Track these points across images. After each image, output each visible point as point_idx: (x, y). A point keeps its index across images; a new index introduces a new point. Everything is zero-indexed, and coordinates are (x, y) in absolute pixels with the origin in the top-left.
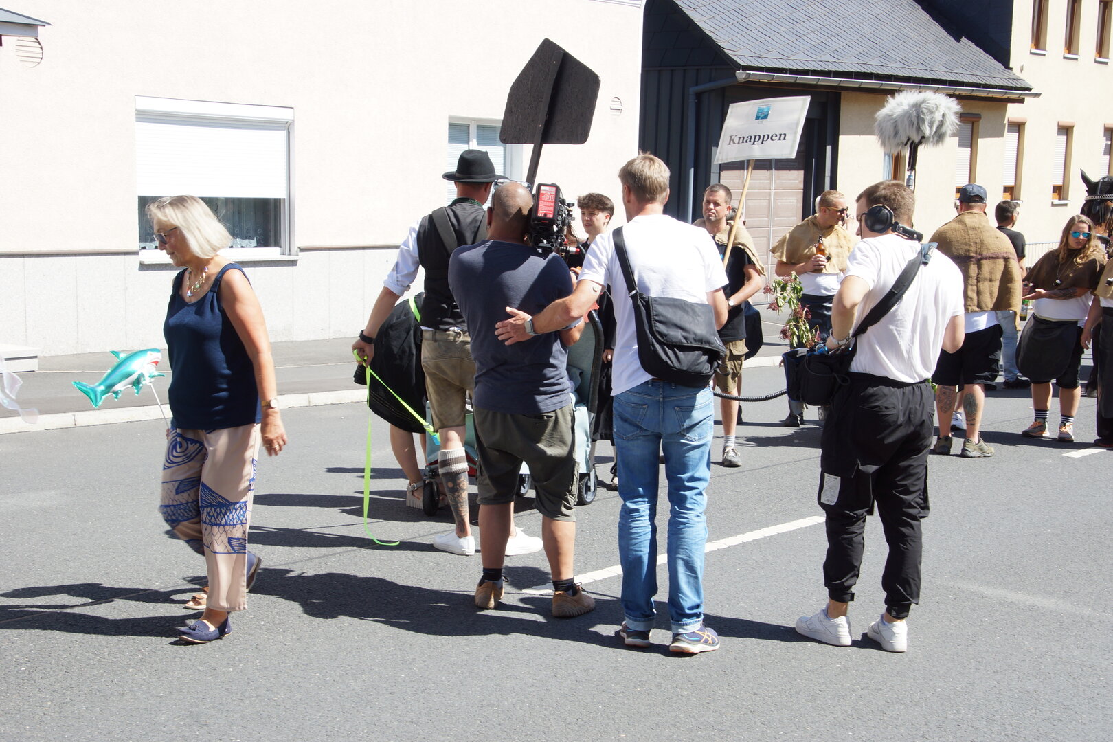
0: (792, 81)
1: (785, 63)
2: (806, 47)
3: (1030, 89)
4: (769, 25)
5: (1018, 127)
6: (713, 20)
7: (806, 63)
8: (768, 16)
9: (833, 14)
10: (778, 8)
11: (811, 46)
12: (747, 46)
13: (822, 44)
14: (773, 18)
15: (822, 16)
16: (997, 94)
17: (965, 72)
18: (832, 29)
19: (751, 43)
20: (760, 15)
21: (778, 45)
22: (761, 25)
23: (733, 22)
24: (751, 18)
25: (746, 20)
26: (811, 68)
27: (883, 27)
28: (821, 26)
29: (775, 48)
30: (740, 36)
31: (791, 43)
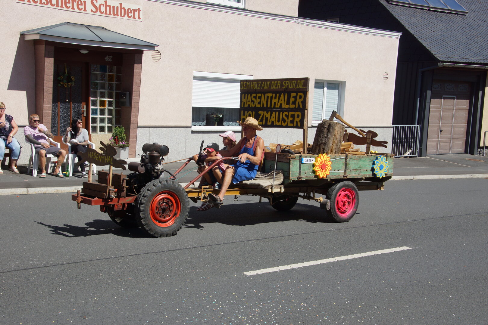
0: (463, 67)
1: (461, 60)
2: (471, 54)
4: (457, 46)
6: (431, 43)
7: (471, 60)
8: (457, 42)
11: (474, 53)
12: (444, 53)
13: (479, 52)
18: (485, 47)
19: (447, 52)
21: (459, 53)
22: (452, 45)
23: (440, 44)
24: (448, 43)
25: (446, 44)
26: (472, 62)
28: (480, 46)
29: (457, 54)
30: (442, 50)
31: (465, 52)
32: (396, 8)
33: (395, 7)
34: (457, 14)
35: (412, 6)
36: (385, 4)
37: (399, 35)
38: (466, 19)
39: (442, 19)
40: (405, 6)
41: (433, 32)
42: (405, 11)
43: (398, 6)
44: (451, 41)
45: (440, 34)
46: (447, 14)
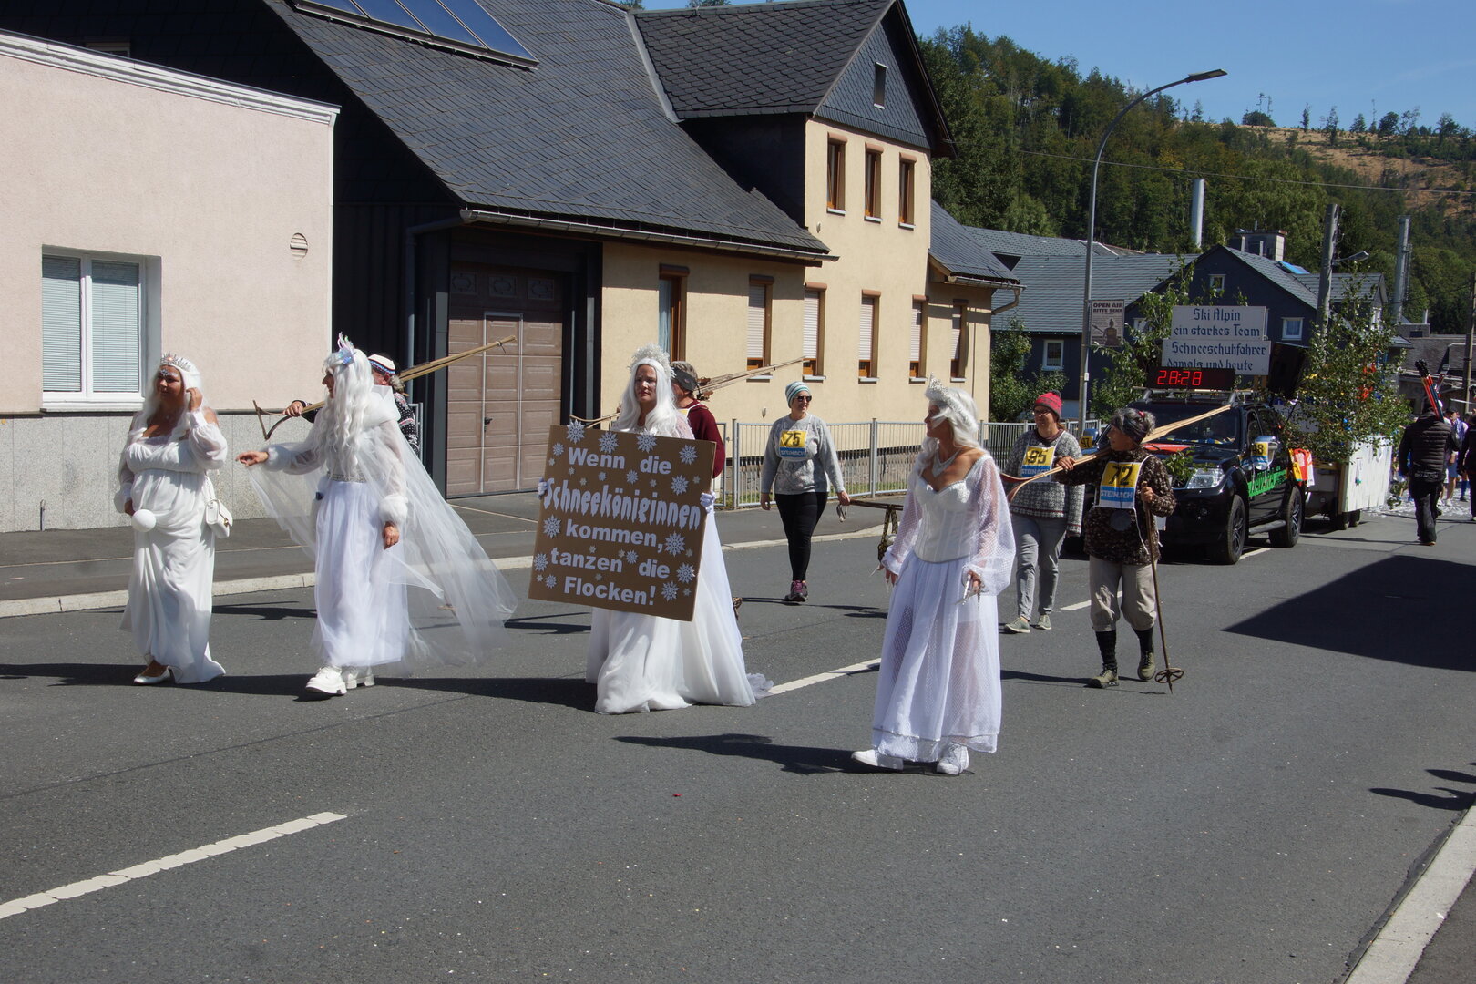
0: (535, 224)
1: (526, 203)
2: (556, 187)
3: (827, 252)
4: (510, 159)
5: (819, 293)
6: (435, 148)
7: (554, 205)
8: (510, 149)
9: (595, 152)
10: (525, 141)
11: (563, 186)
12: (478, 181)
13: (577, 185)
14: (518, 153)
15: (582, 154)
16: (790, 253)
17: (750, 227)
18: (591, 169)
19: (483, 178)
20: (499, 147)
21: (518, 182)
22: (499, 158)
23: (462, 152)
24: (487, 150)
25: (480, 151)
26: (559, 211)
27: (657, 172)
28: (577, 165)
30: (468, 169)
31: (537, 182)
32: (320, 26)
33: (315, 24)
34: (509, 65)
35: (368, 28)
36: (282, 10)
37: (333, 112)
38: (534, 84)
39: (466, 77)
40: (350, 24)
41: (441, 114)
42: (350, 41)
43: (324, 22)
44: (495, 144)
45: (462, 120)
46: (481, 63)
